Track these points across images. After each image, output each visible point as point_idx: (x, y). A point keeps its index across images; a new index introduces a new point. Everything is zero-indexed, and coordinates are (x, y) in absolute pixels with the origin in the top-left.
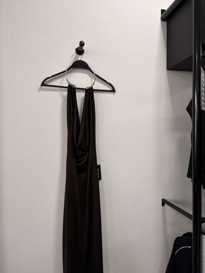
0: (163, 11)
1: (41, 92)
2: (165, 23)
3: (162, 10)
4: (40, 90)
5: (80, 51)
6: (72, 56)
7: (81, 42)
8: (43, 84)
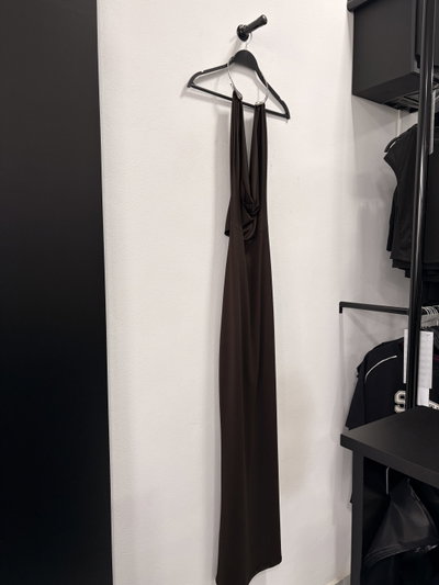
1: (185, 99)
4: (184, 94)
6: (231, 40)
7: (260, 17)
8: (191, 84)
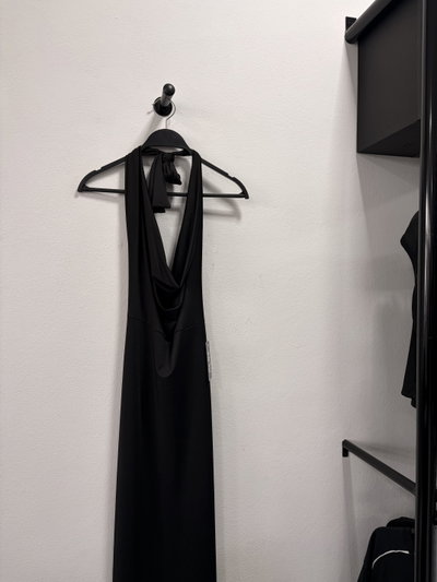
0: (349, 21)
2: (355, 48)
3: (348, 19)
5: (163, 108)
7: (166, 87)
